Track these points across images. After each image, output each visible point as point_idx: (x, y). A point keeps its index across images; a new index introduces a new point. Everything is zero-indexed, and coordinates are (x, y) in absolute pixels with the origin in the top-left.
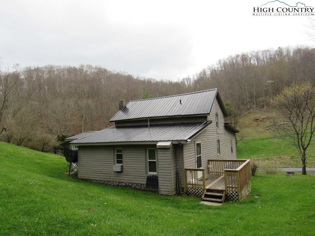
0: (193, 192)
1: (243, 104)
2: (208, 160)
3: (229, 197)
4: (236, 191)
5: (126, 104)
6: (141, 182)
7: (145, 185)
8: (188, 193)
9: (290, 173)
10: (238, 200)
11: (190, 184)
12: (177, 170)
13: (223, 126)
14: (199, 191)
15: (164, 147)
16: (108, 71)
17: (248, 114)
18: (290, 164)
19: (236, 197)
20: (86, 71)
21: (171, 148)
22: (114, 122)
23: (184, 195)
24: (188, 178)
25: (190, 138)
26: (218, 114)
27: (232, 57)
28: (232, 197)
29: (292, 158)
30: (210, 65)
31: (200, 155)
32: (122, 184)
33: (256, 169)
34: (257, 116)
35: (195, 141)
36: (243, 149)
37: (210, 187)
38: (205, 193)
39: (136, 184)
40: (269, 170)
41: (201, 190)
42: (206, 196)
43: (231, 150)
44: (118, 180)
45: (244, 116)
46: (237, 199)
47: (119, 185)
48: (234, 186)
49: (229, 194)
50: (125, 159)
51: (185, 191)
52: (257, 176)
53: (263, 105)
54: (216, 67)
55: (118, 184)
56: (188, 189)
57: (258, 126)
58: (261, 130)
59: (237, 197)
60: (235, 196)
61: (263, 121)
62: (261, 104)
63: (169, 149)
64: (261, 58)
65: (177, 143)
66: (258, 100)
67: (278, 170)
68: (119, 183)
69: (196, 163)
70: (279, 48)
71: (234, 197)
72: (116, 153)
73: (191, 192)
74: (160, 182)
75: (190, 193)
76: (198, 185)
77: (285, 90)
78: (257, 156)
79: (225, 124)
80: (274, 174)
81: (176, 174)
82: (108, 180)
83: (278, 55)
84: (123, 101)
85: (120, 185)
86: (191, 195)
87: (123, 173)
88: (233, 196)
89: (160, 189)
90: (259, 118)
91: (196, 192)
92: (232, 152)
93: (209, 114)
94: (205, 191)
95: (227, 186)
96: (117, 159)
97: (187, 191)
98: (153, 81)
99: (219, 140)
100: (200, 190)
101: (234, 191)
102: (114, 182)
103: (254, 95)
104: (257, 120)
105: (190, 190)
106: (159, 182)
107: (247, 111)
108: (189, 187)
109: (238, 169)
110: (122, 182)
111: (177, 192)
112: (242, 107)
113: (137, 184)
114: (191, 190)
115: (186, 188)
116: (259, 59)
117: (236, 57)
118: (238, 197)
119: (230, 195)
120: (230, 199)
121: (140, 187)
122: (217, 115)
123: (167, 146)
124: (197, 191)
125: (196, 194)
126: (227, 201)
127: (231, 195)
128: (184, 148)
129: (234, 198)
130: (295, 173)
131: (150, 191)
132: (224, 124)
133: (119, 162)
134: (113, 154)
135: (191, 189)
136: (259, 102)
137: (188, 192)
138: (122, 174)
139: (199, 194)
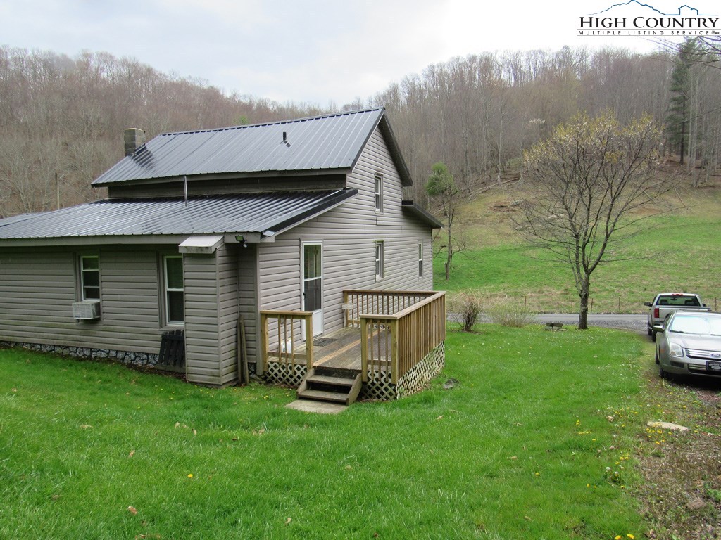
0: (280, 375)
1: (474, 170)
2: (344, 292)
3: (370, 388)
4: (390, 372)
5: (145, 142)
6: (148, 350)
7: (158, 356)
8: (269, 377)
9: (552, 325)
10: (393, 397)
11: (273, 354)
12: (240, 316)
13: (400, 208)
14: (295, 373)
15: (199, 252)
16: (157, 74)
17: (483, 194)
18: (559, 306)
19: (388, 387)
20: (97, 69)
21: (218, 253)
22: (106, 188)
23: (257, 383)
24: (269, 340)
25: (274, 229)
26: (382, 176)
27: (460, 62)
28: (378, 388)
29: (567, 291)
30: (409, 77)
31: (319, 278)
32: (99, 355)
33: (475, 316)
34: (503, 198)
35: (300, 240)
36: (463, 273)
37: (327, 362)
38: (310, 376)
39: (135, 353)
40: (508, 318)
41: (302, 369)
42: (312, 385)
43: (418, 269)
44: (88, 344)
45: (475, 196)
46: (391, 394)
47: (91, 356)
48: (383, 359)
49: (371, 381)
50: (105, 286)
51: (260, 372)
52: (476, 332)
53: (517, 174)
54: (422, 82)
55: (88, 353)
56: (269, 366)
57: (502, 222)
58: (509, 230)
59: (391, 389)
60: (386, 385)
61: (514, 211)
62: (514, 172)
63: (213, 256)
64: (525, 68)
65: (235, 241)
66: (507, 164)
67: (528, 317)
68: (92, 352)
69: (303, 297)
70: (565, 47)
71: (382, 388)
72: (82, 270)
73: (276, 375)
74: (190, 349)
75: (273, 378)
76: (295, 356)
77: (559, 131)
78: (492, 286)
79: (403, 202)
80: (517, 326)
81: (236, 327)
82: (61, 343)
83: (560, 62)
84: (136, 132)
85: (93, 356)
86: (277, 381)
87: (100, 323)
88: (382, 384)
89: (189, 368)
90: (506, 203)
91: (287, 376)
92: (421, 274)
93: (349, 169)
94: (312, 371)
95: (366, 357)
96: (85, 284)
97: (264, 372)
98: (271, 107)
99: (383, 242)
100: (298, 369)
101: (384, 374)
102: (77, 348)
103: (500, 150)
104: (501, 209)
105: (272, 370)
106: (188, 348)
107: (481, 187)
108: (272, 363)
109: (398, 315)
110: (99, 350)
111: (236, 375)
112: (471, 177)
113: (137, 355)
114: (276, 371)
115: (264, 365)
116: (520, 71)
117: (470, 61)
118: (393, 387)
119: (373, 384)
120: (374, 392)
121: (145, 362)
122: (379, 177)
123: (207, 248)
124: (291, 372)
125: (288, 380)
126: (366, 398)
127: (375, 382)
128: (260, 256)
129: (384, 391)
130: (564, 326)
131: (168, 372)
132: (400, 204)
133: (92, 294)
134: (72, 272)
135: (275, 367)
136: (509, 167)
137: (269, 374)
138: (99, 326)
139: (295, 381)
